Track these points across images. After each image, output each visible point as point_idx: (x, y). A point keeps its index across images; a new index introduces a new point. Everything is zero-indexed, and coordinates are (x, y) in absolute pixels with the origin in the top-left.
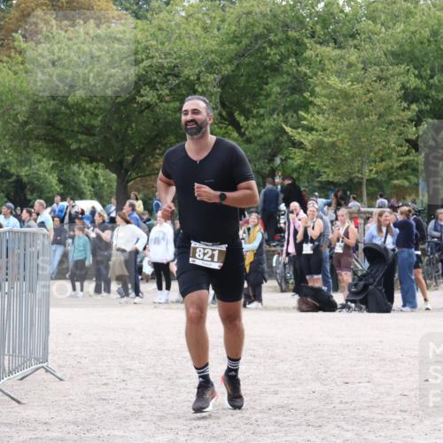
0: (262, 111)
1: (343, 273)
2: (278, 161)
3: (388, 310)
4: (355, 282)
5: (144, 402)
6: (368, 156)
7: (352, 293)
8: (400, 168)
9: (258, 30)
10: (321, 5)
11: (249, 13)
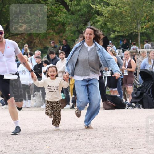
1: (128, 87)
4: (136, 92)
6: (141, 19)
7: (134, 98)
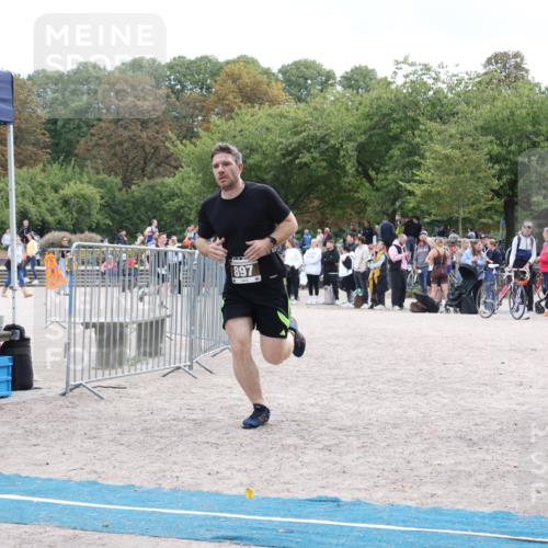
0: (387, 168)
2: (398, 204)
3: (475, 312)
4: (452, 292)
5: (299, 374)
6: (463, 201)
7: (450, 300)
8: (486, 210)
9: (385, 111)
10: (431, 93)
11: (379, 98)
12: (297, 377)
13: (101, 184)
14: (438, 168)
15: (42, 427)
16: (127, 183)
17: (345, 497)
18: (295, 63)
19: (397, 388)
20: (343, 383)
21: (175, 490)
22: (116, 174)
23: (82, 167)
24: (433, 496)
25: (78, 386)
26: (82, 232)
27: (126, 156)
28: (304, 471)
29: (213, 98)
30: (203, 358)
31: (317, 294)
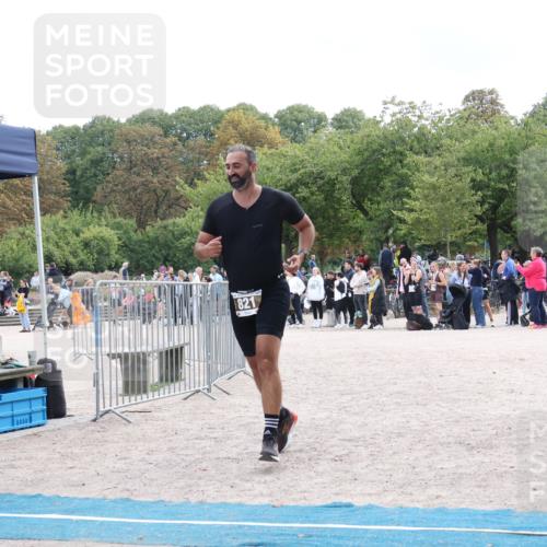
0: (379, 199)
2: (391, 231)
3: (467, 327)
5: (310, 392)
6: (450, 227)
8: (471, 234)
9: (375, 147)
10: (416, 129)
11: (369, 136)
12: (307, 394)
13: (117, 227)
14: (426, 197)
15: (76, 451)
16: (141, 224)
17: (358, 502)
18: (289, 108)
19: (399, 400)
20: (349, 397)
21: (202, 503)
22: (131, 217)
23: (100, 212)
24: (438, 497)
25: (107, 412)
26: (102, 271)
27: (140, 200)
28: (320, 480)
29: (216, 143)
30: (220, 381)
31: (321, 317)
